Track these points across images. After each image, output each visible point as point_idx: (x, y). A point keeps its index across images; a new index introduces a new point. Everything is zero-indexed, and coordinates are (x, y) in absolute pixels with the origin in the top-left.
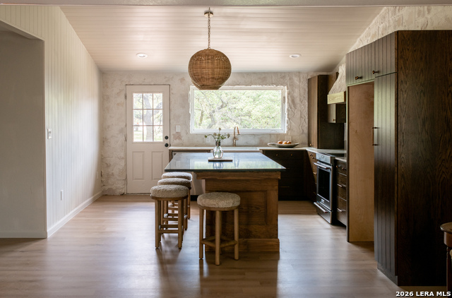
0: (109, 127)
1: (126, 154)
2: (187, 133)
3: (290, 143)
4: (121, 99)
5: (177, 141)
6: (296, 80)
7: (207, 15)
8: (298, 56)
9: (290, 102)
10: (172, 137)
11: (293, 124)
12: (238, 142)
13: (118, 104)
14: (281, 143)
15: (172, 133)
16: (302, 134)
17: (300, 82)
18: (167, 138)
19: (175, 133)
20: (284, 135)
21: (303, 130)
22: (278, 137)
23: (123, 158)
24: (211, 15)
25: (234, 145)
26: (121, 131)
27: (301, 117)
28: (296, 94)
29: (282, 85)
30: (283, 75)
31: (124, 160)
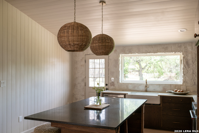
0: (77, 78)
1: (85, 93)
2: (118, 82)
3: (182, 91)
4: (83, 63)
5: (112, 87)
6: (189, 48)
7: (101, 4)
8: (185, 30)
9: (185, 63)
10: (109, 84)
11: (187, 78)
12: (148, 89)
13: (81, 66)
14: (176, 91)
15: (109, 82)
16: (194, 85)
17: (192, 49)
18: (107, 85)
19: (111, 82)
20: (181, 85)
21: (195, 83)
22: (176, 87)
23: (83, 95)
24: (104, 4)
25: (146, 91)
26: (83, 80)
27: (193, 73)
28: (190, 57)
29: (179, 52)
30: (180, 45)
31: (84, 97)
